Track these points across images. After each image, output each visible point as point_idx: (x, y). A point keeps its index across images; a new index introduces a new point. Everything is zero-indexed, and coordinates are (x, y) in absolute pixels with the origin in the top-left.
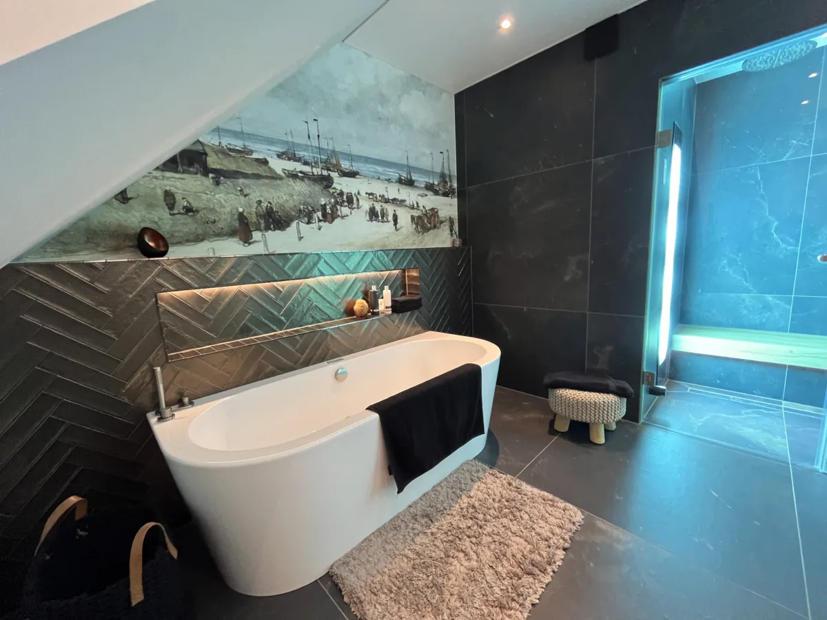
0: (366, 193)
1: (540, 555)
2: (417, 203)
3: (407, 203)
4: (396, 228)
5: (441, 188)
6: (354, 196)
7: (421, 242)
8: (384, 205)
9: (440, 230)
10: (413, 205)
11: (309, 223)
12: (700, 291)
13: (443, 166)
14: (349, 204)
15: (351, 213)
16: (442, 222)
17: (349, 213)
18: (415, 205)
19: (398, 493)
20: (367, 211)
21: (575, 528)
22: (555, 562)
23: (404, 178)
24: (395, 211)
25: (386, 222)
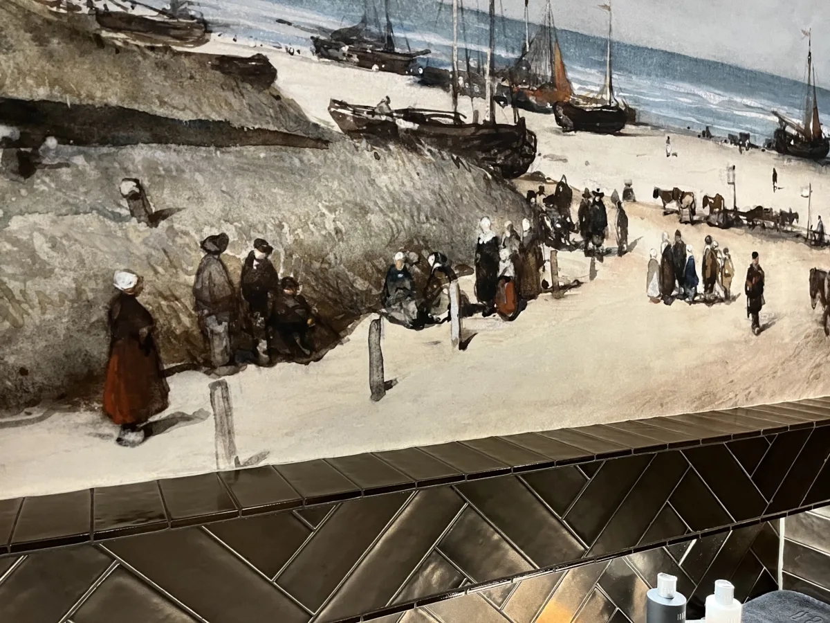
0: (656, 193)
3: (801, 225)
4: (756, 322)
6: (607, 202)
8: (716, 233)
10: (822, 232)
11: (422, 321)
14: (588, 237)
15: (593, 273)
17: (584, 275)
20: (652, 262)
23: (794, 132)
24: (755, 255)
25: (722, 300)
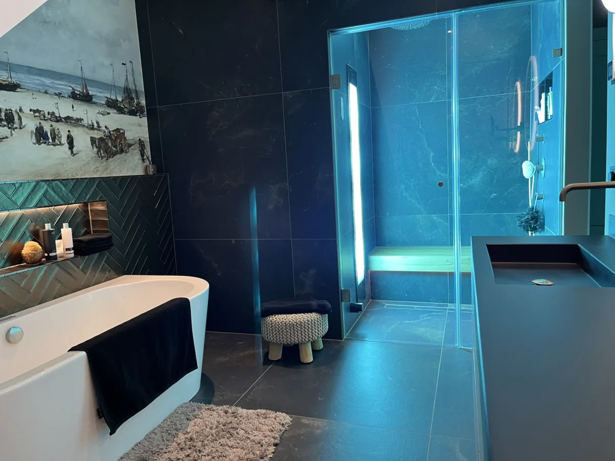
0: (31, 110)
1: (254, 454)
2: (98, 123)
3: (85, 122)
4: (72, 152)
5: (126, 106)
6: (14, 113)
7: (106, 169)
8: (54, 124)
9: (129, 154)
10: (93, 125)
12: (388, 214)
13: (127, 79)
14: (9, 123)
15: (12, 135)
16: (130, 145)
17: (8, 134)
18: (96, 125)
19: (111, 434)
20: (32, 132)
21: (284, 429)
22: (266, 456)
23: (78, 93)
24: (69, 131)
25: (59, 145)
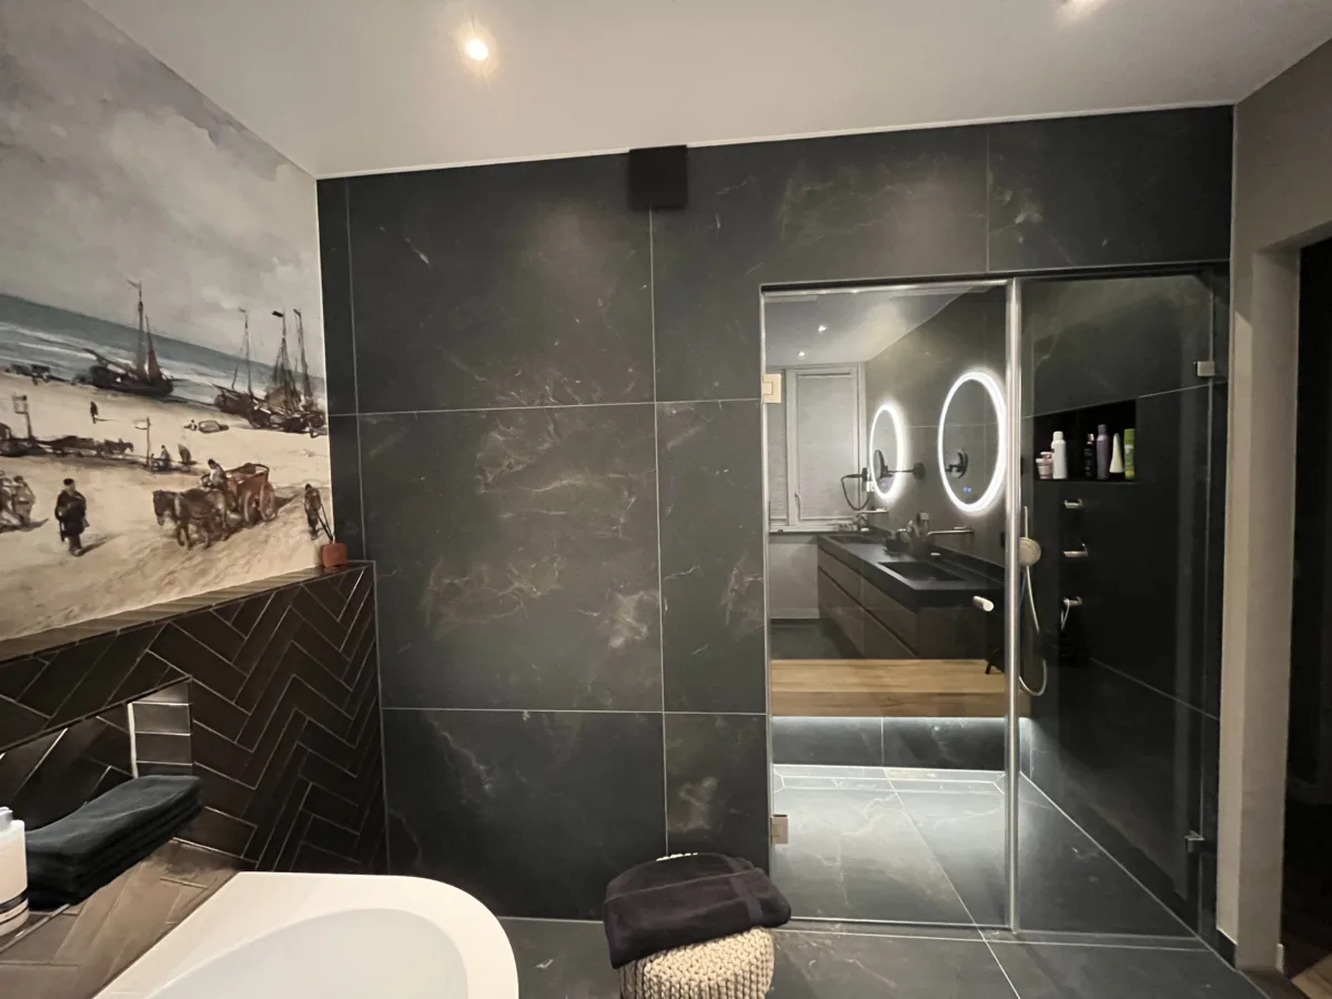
2: (185, 453)
3: (138, 453)
4: (76, 544)
5: (277, 410)
7: (203, 573)
9: (274, 525)
10: (167, 459)
13: (284, 349)
16: (280, 502)
18: (176, 459)
23: (120, 371)
24: (69, 482)
25: (14, 528)
